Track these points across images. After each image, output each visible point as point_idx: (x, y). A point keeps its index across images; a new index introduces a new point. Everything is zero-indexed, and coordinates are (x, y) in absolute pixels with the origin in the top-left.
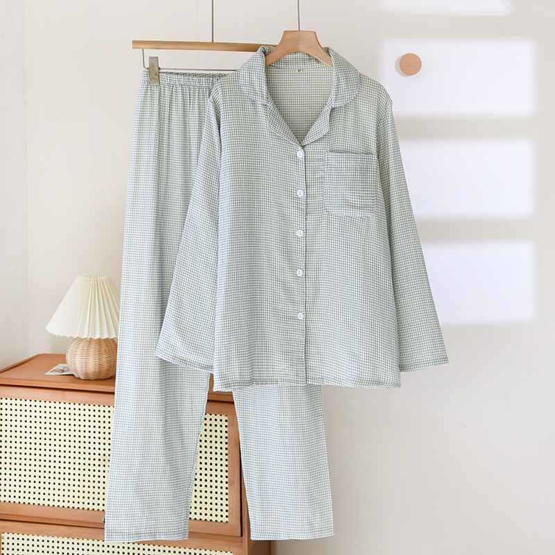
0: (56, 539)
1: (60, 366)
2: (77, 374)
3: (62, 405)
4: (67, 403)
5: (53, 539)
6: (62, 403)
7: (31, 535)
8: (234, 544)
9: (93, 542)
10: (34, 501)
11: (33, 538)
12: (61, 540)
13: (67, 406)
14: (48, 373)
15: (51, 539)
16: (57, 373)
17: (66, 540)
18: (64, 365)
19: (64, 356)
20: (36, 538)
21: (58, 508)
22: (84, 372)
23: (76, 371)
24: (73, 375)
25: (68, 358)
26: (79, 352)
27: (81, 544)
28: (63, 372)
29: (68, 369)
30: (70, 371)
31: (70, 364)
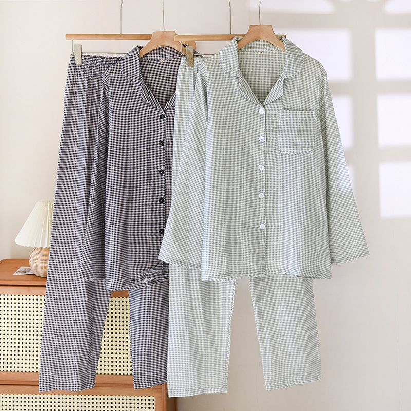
0: (23, 396)
1: (22, 268)
2: (38, 273)
3: (28, 297)
4: (32, 296)
5: (21, 396)
6: (28, 296)
7: (4, 394)
8: (155, 390)
9: (51, 396)
10: (11, 369)
11: (6, 396)
12: (27, 396)
13: (32, 297)
14: (15, 274)
15: (19, 396)
16: (21, 274)
17: (31, 396)
18: (25, 267)
19: (28, 260)
20: (8, 396)
21: (26, 373)
22: (43, 272)
23: (37, 271)
24: (34, 274)
25: (31, 262)
26: (39, 258)
27: (42, 398)
28: (25, 272)
29: (30, 270)
30: (32, 271)
31: (32, 267)
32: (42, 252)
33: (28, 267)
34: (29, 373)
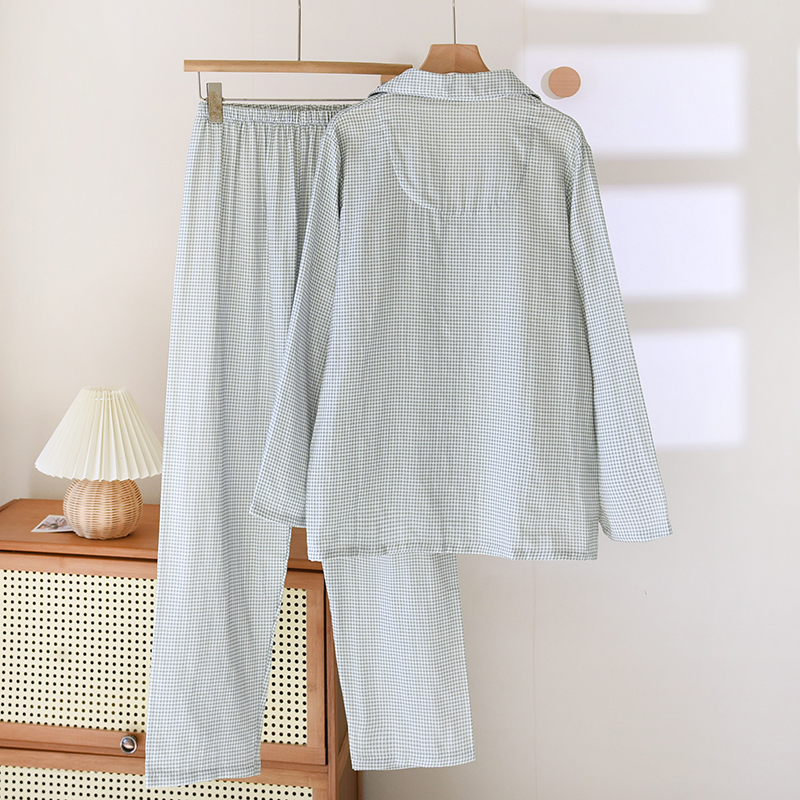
0: (48, 772)
1: (50, 519)
2: (81, 530)
3: (60, 577)
4: (67, 575)
5: (44, 772)
6: (60, 574)
7: (10, 767)
8: (313, 775)
9: (104, 776)
10: (17, 718)
11: (14, 770)
12: (55, 773)
13: (67, 578)
14: (35, 530)
15: (40, 772)
16: (47, 530)
17: (63, 773)
18: (56, 517)
19: (60, 502)
20: (18, 770)
21: (53, 728)
22: (91, 528)
23: (79, 527)
24: (72, 532)
25: (67, 507)
26: (84, 500)
27: (85, 779)
28: (56, 527)
29: (65, 523)
30: (68, 526)
31: (69, 517)
32: (88, 488)
33: (62, 517)
34: (60, 728)
